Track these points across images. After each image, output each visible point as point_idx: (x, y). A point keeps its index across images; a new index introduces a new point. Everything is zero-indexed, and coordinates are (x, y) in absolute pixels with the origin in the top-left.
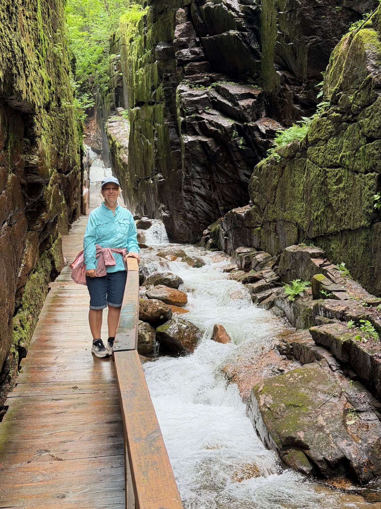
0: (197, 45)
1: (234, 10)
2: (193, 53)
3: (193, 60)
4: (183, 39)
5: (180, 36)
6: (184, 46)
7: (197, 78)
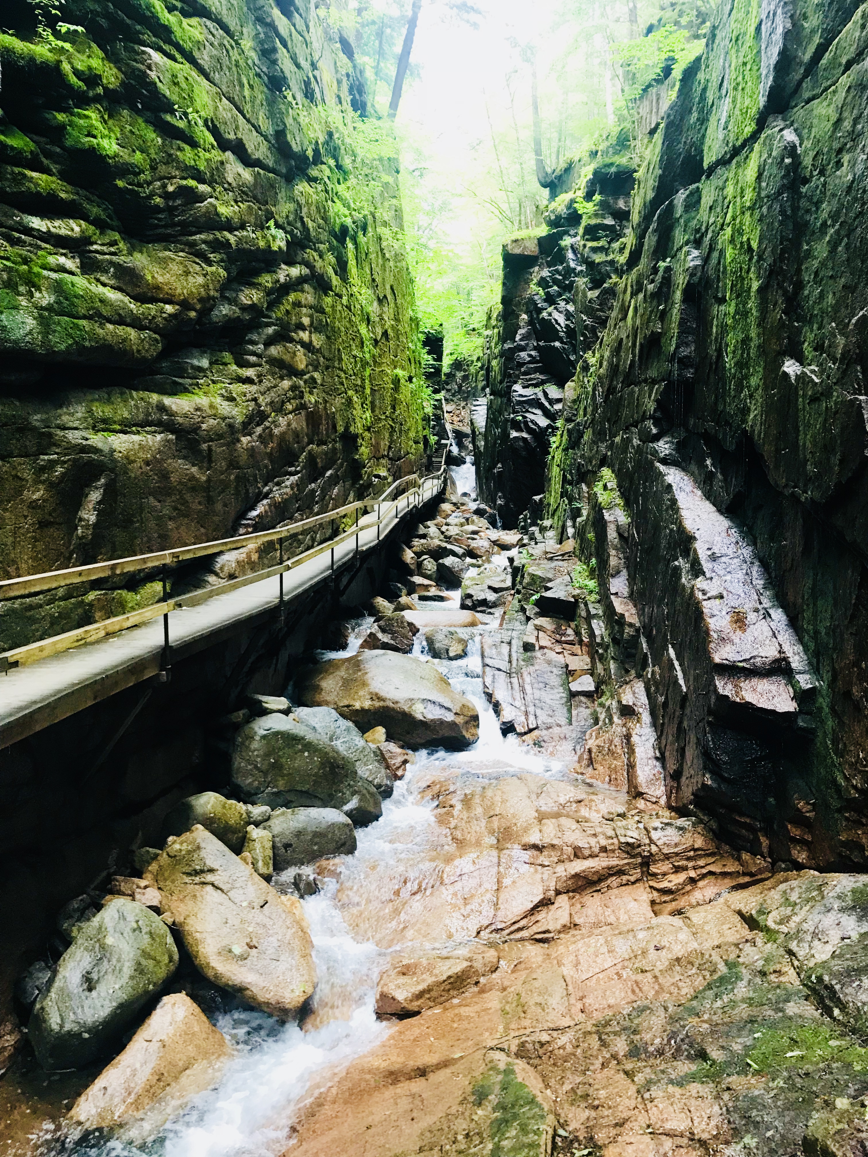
0: (535, 348)
1: (559, 325)
2: (530, 356)
3: (529, 362)
4: (522, 343)
5: (521, 340)
6: (523, 349)
7: (531, 379)
